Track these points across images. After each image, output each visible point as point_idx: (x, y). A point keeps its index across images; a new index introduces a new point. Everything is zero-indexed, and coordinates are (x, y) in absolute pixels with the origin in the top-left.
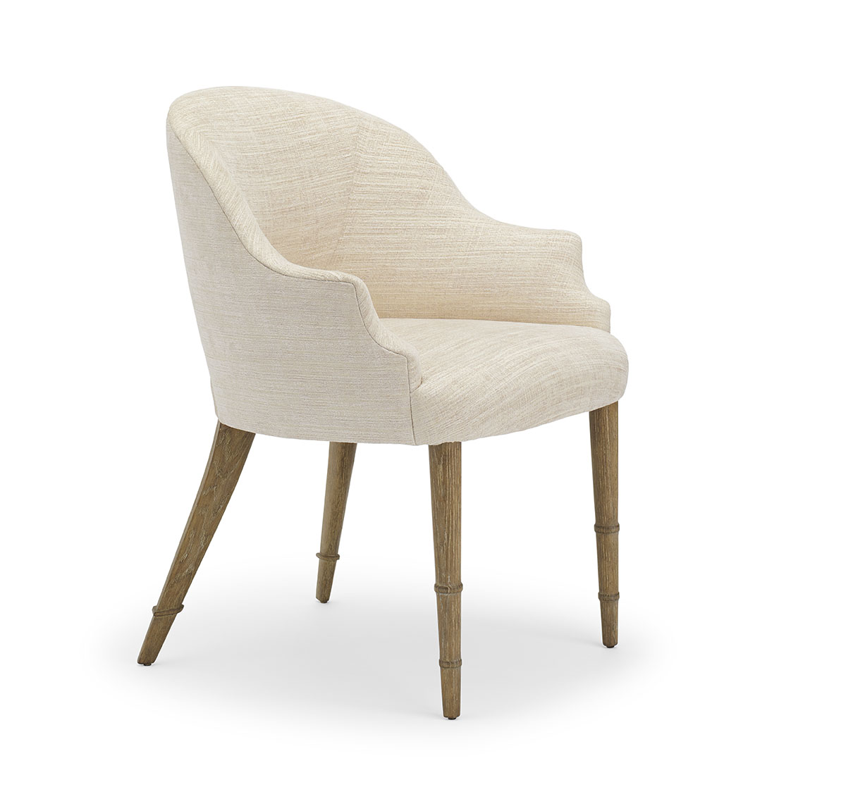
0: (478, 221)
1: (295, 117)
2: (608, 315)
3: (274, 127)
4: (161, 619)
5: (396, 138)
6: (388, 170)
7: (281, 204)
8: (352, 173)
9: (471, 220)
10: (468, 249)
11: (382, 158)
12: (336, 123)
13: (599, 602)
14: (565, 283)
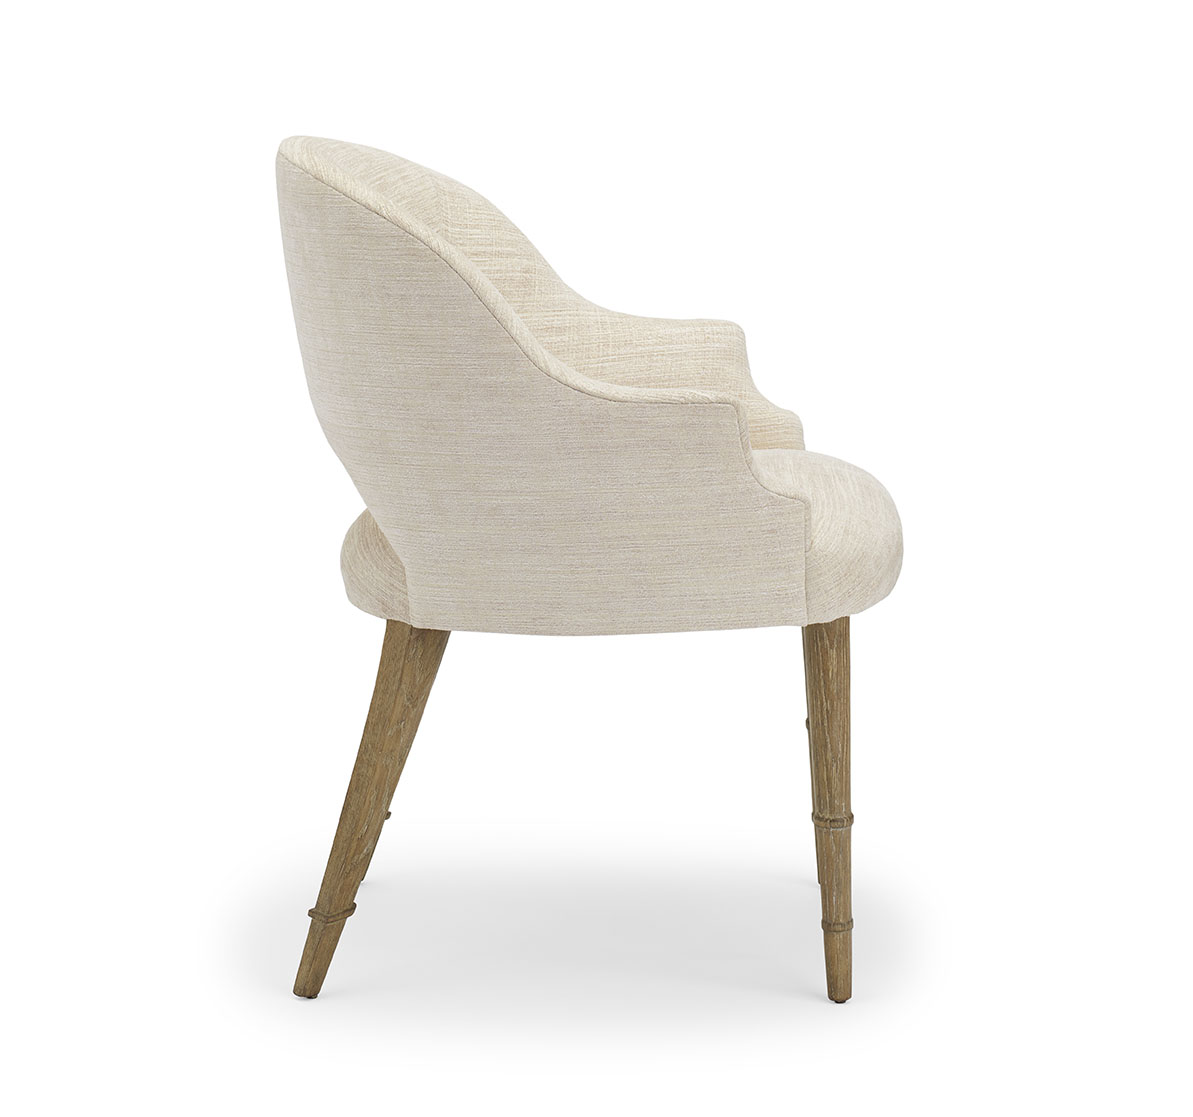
10: (601, 354)
11: (472, 231)
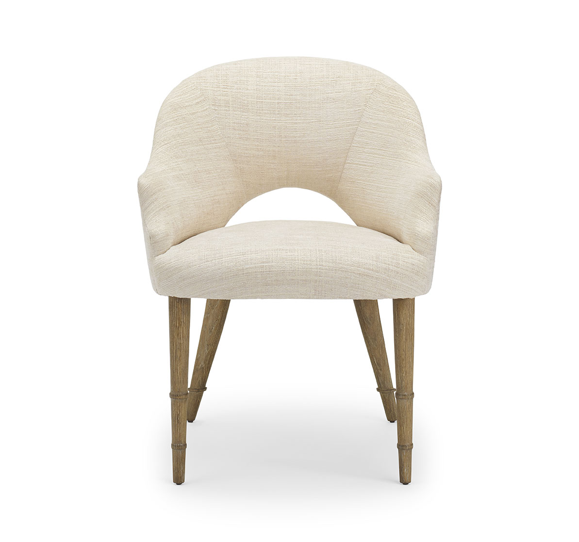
1: (331, 80)
3: (309, 85)
6: (379, 122)
7: (295, 137)
8: (358, 122)
12: (360, 86)
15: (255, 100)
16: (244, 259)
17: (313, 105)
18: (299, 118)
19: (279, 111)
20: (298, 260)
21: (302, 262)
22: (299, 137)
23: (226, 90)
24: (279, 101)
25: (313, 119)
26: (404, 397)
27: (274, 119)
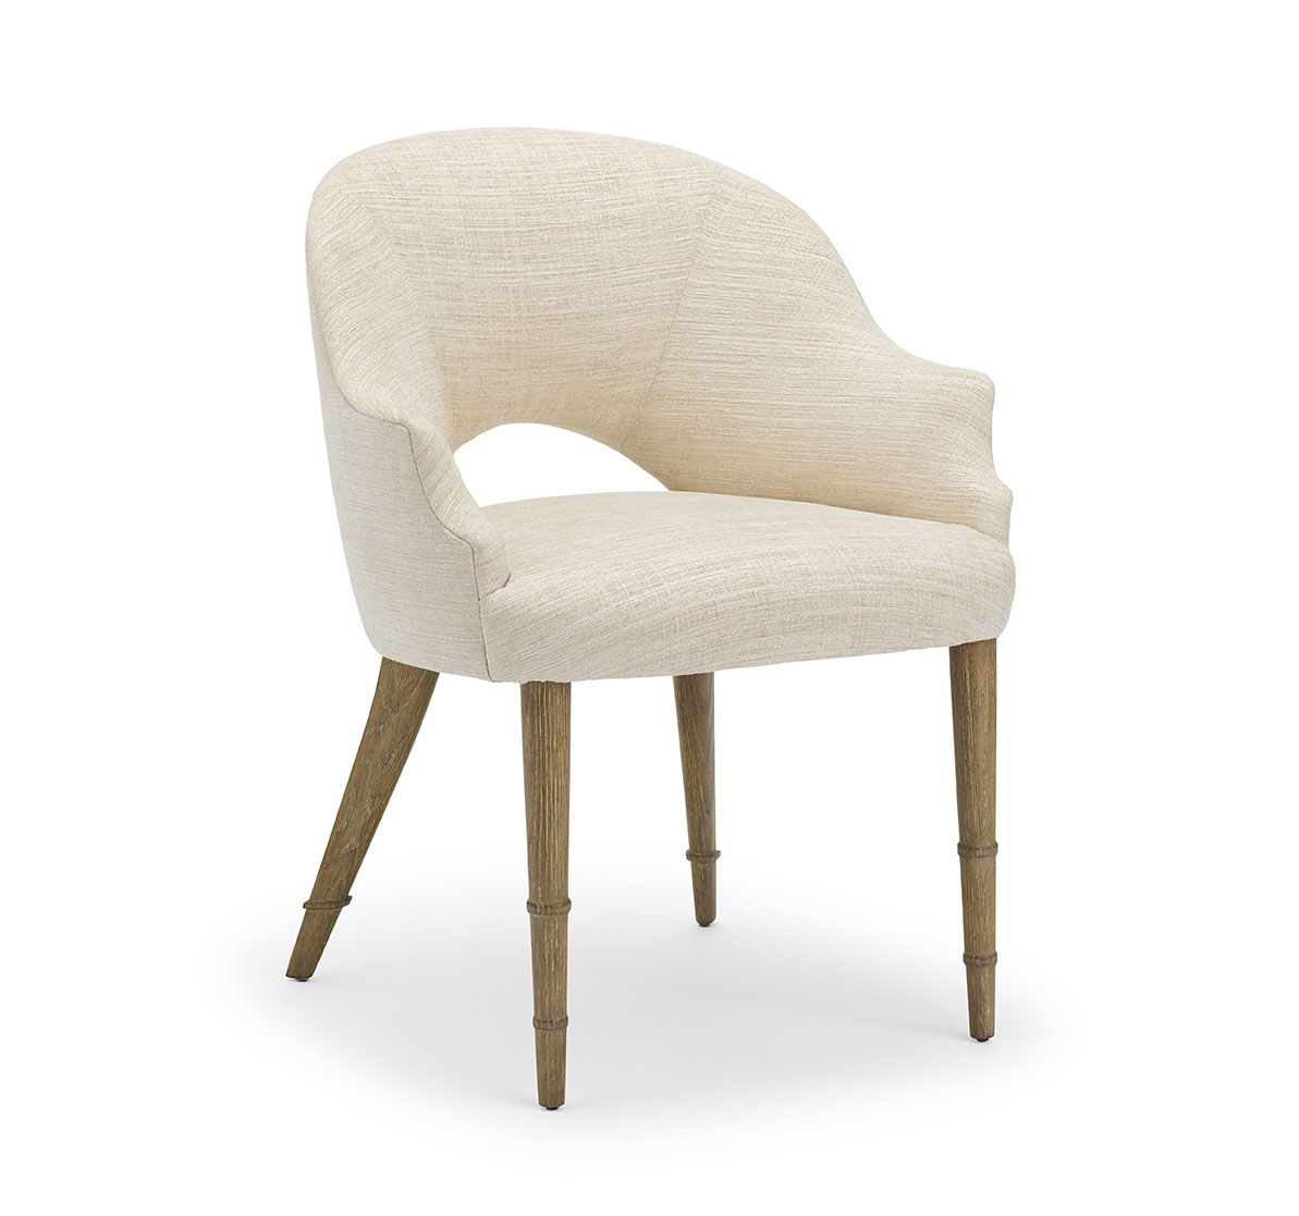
0: (866, 349)
1: (604, 177)
2: (1005, 510)
3: (559, 190)
4: (314, 914)
5: (769, 215)
6: (744, 264)
7: (546, 308)
8: (688, 266)
9: (855, 348)
11: (739, 245)
12: (676, 189)
13: (964, 967)
14: (948, 455)
15: (463, 228)
16: (711, 581)
17: (578, 235)
18: (551, 266)
19: (510, 252)
20: (815, 574)
21: (825, 578)
22: (556, 308)
23: (407, 209)
24: (509, 229)
25: (580, 267)
26: (986, 852)
27: (502, 269)
